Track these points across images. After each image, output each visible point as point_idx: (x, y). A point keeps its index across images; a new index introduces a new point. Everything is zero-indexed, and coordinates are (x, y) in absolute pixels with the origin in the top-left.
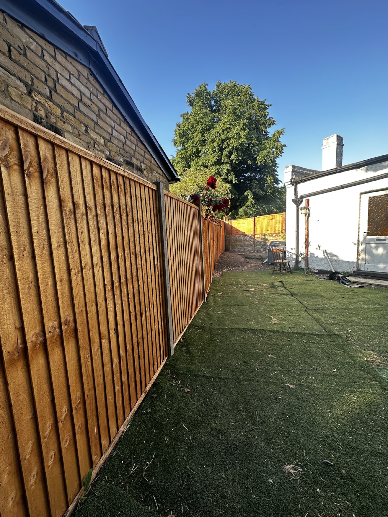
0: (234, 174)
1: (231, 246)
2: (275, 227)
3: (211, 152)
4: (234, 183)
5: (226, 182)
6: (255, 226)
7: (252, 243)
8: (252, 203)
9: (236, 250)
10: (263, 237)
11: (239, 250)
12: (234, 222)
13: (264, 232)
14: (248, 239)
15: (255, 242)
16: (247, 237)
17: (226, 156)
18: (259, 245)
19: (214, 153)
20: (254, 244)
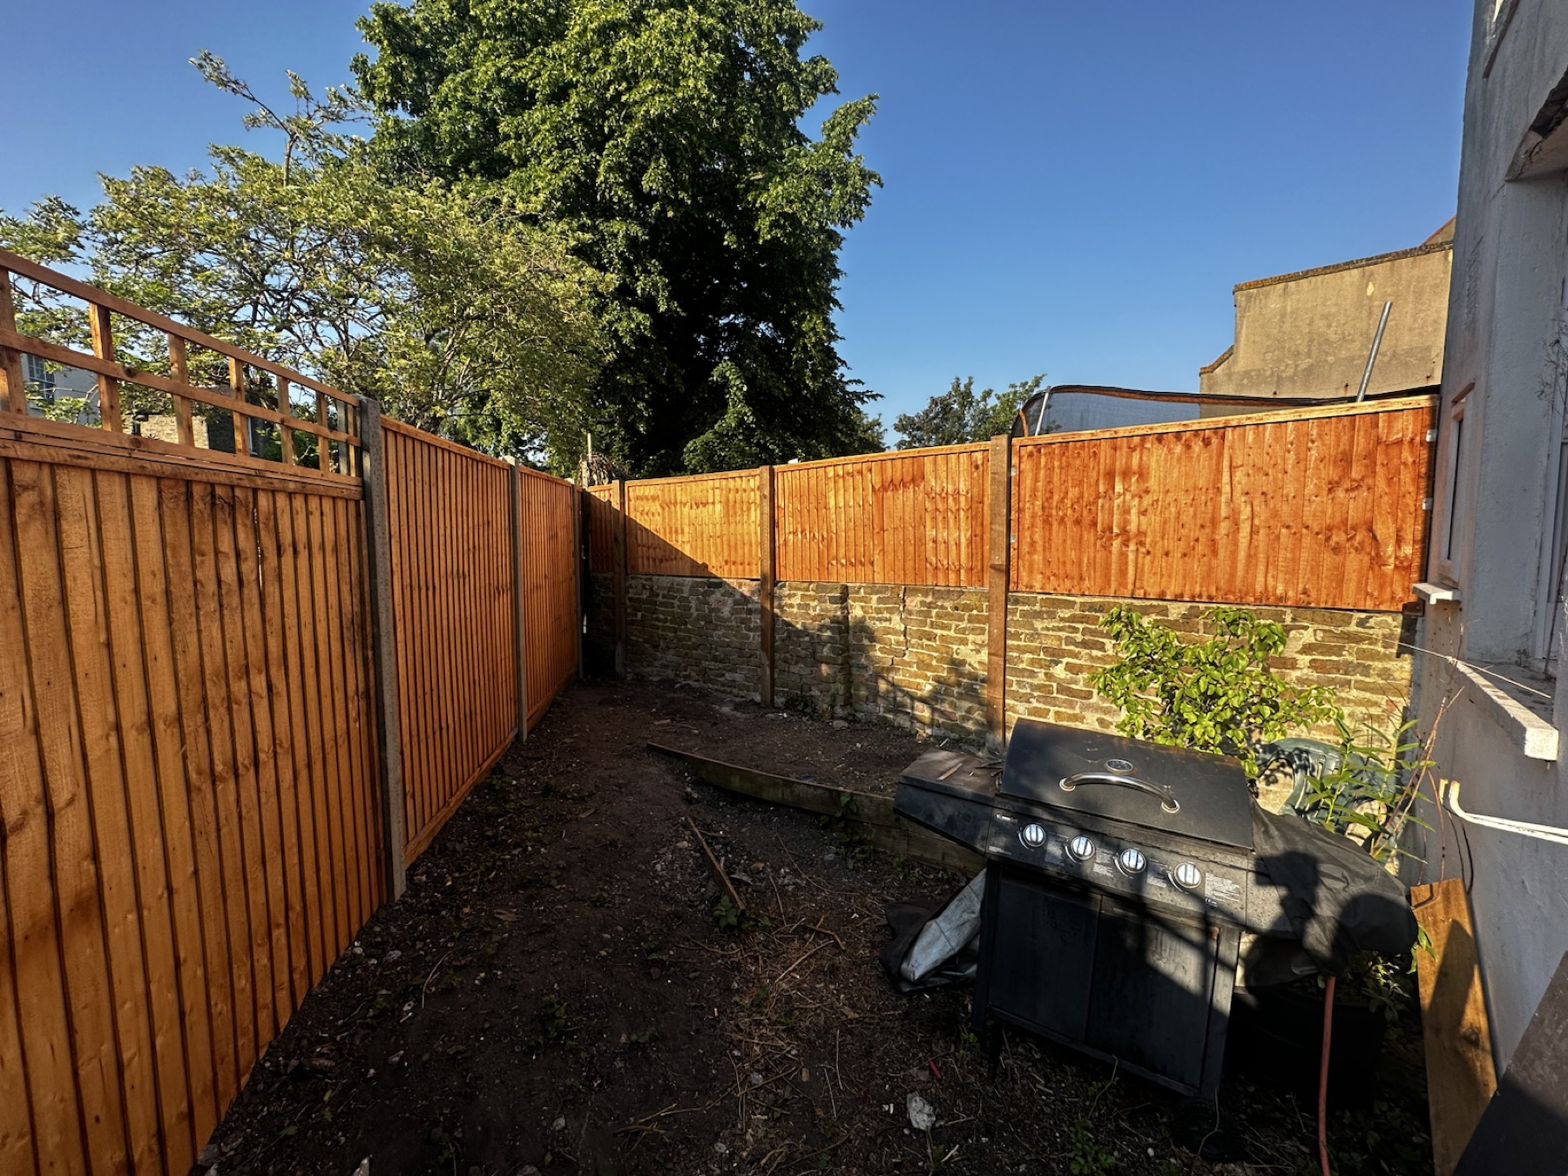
0: (661, 273)
1: (619, 649)
2: (920, 542)
3: (551, 141)
4: (662, 309)
5: (630, 304)
6: (773, 524)
7: (754, 638)
8: (741, 422)
9: (654, 674)
10: (835, 610)
11: (670, 673)
12: (640, 491)
13: (841, 575)
14: (726, 611)
15: (776, 636)
16: (718, 594)
17: (619, 168)
18: (799, 659)
19: (560, 148)
20: (769, 645)
